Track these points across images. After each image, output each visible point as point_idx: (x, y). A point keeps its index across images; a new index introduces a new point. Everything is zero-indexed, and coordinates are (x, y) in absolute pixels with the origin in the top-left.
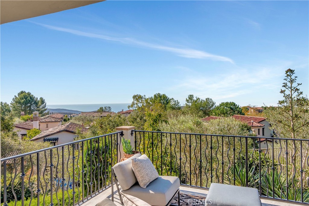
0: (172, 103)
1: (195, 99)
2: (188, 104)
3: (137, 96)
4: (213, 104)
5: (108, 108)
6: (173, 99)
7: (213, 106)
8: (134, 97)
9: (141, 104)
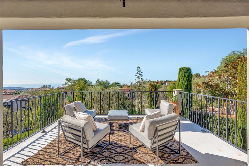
0: (88, 83)
1: (100, 81)
2: (97, 83)
3: (68, 79)
4: (109, 83)
5: (49, 86)
6: (89, 81)
7: (109, 84)
8: (67, 79)
9: (71, 83)
